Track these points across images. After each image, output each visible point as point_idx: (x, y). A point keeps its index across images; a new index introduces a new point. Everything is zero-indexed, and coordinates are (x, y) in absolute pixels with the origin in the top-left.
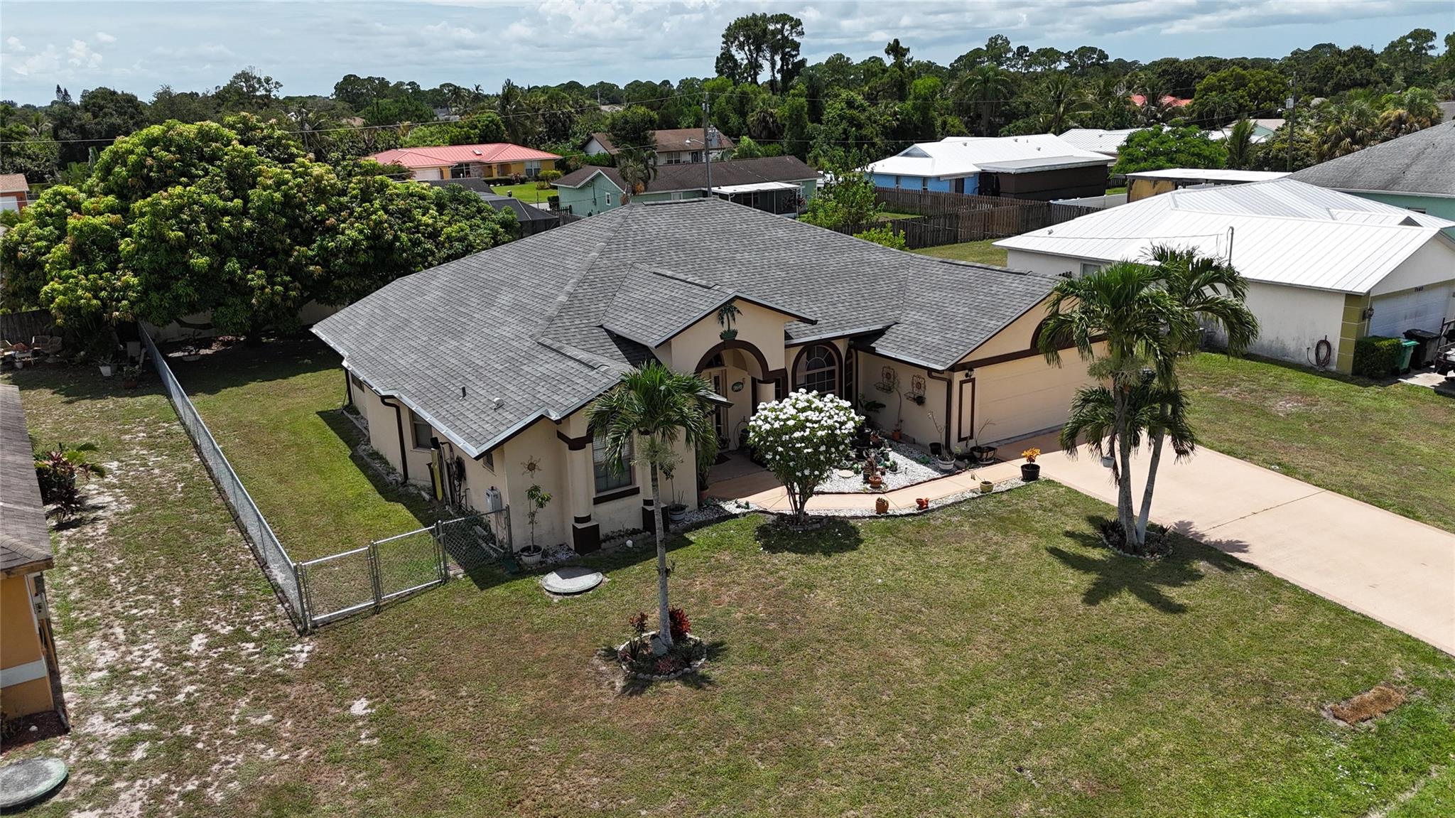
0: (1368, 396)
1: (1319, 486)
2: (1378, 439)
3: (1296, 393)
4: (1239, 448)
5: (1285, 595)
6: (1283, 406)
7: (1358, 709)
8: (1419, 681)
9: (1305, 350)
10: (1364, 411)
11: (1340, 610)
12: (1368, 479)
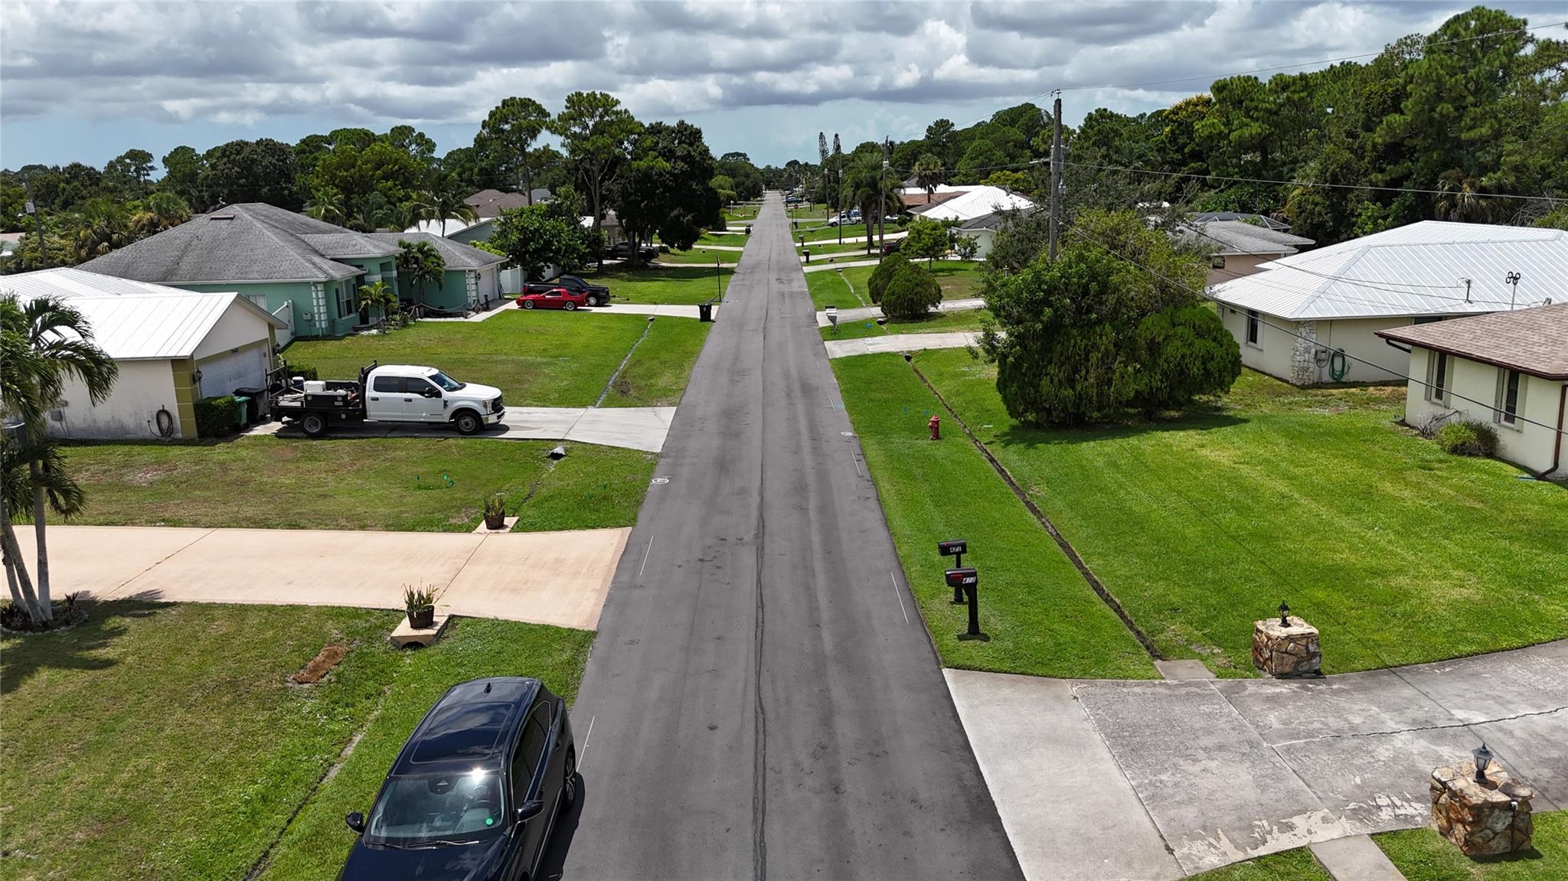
0: (220, 452)
1: (209, 527)
2: (244, 483)
3: (152, 463)
4: (116, 518)
5: (218, 613)
6: (142, 478)
7: (315, 670)
8: (352, 634)
9: (146, 424)
10: (222, 464)
11: (271, 609)
12: (249, 511)
